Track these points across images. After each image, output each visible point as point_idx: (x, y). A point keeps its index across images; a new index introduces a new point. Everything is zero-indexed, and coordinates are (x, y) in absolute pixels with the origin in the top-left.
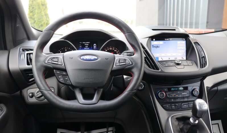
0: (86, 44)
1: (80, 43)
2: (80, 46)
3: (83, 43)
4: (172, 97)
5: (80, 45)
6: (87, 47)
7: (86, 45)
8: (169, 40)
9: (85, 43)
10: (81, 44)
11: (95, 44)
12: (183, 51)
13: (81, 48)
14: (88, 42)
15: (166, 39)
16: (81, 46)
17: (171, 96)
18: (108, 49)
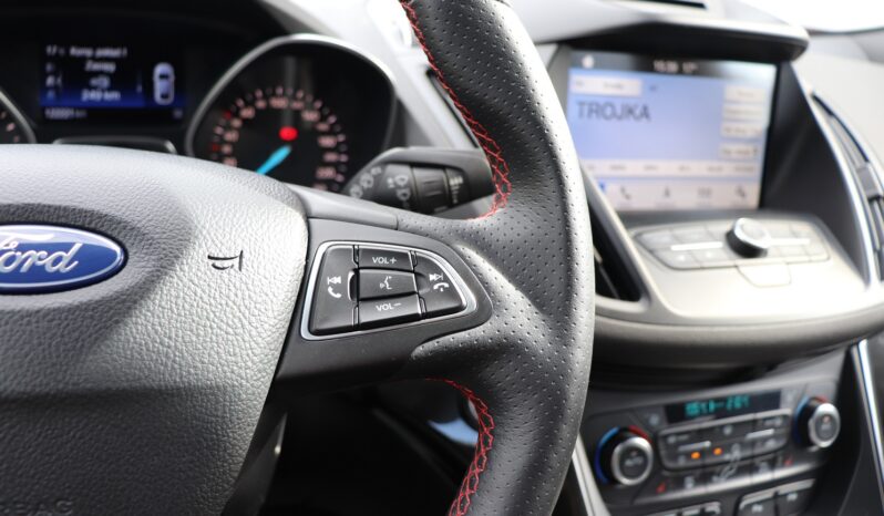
0: (95, 59)
1: (51, 50)
2: (46, 75)
3: (74, 51)
4: (691, 464)
5: (49, 67)
6: (105, 82)
7: (96, 67)
8: (680, 72)
9: (88, 52)
10: (55, 59)
11: (161, 69)
12: (750, 148)
13: (55, 87)
14: (114, 46)
15: (659, 65)
16: (55, 74)
17: (682, 462)
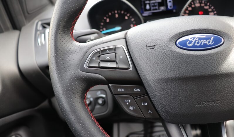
18: (193, 6)
